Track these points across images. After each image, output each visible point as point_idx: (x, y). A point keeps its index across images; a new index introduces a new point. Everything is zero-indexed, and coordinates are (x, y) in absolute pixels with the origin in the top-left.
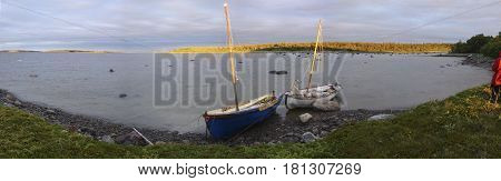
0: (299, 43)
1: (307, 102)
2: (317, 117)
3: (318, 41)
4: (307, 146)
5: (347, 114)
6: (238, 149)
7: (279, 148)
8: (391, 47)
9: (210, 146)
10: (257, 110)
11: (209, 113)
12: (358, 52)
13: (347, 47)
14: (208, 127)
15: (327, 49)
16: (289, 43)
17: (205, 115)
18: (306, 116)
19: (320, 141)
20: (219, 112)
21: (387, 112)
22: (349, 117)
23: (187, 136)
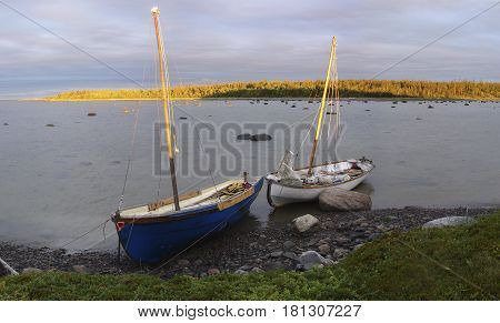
0: (293, 81)
1: (309, 193)
2: (328, 222)
3: (330, 79)
4: (309, 277)
5: (384, 215)
6: (178, 282)
7: (256, 281)
8: (467, 91)
9: (126, 277)
10: (213, 210)
11: (124, 214)
12: (404, 98)
13: (383, 90)
14: (122, 240)
15: (345, 93)
16: (274, 81)
17: (117, 219)
18: (306, 220)
19: (334, 268)
20: (142, 212)
21: (460, 211)
22: (388, 220)
23: (82, 258)
